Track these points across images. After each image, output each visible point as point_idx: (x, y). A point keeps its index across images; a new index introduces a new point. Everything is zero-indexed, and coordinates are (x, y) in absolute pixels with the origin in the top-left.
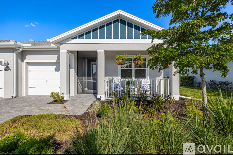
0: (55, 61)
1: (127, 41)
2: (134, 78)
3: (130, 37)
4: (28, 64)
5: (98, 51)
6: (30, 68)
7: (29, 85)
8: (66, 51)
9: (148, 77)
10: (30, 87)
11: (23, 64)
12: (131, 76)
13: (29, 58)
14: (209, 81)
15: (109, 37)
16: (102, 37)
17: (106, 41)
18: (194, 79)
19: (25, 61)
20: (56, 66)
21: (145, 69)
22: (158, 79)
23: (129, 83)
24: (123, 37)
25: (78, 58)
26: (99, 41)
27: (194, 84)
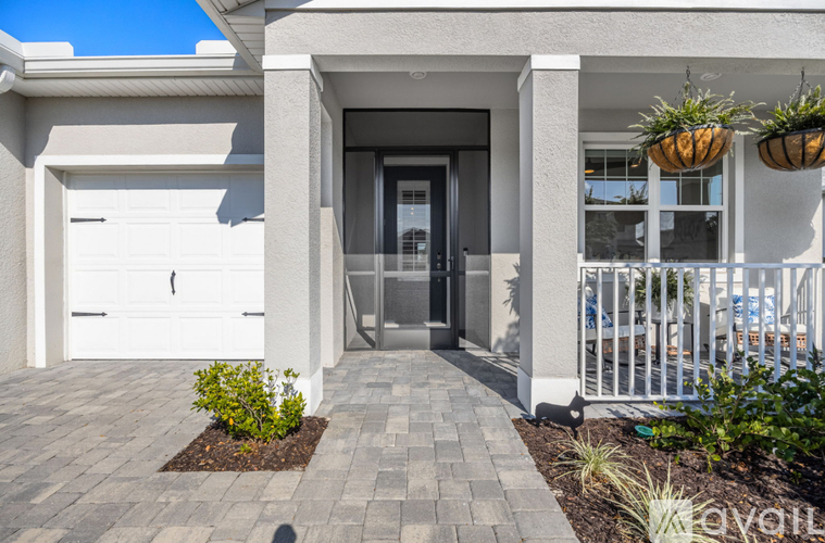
0: (219, 159)
4: (64, 175)
6: (77, 201)
7: (73, 302)
8: (305, 61)
9: (739, 257)
10: (74, 314)
11: (33, 175)
13: (68, 144)
19: (42, 161)
20: (223, 192)
23: (656, 292)
25: (346, 149)
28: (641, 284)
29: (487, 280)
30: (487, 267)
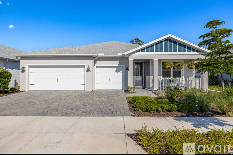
1: (173, 53)
2: (172, 77)
3: (175, 51)
5: (154, 60)
9: (183, 77)
12: (169, 76)
14: (231, 80)
15: (161, 51)
16: (157, 51)
17: (159, 53)
18: (218, 78)
19: (96, 65)
21: (181, 71)
22: (190, 78)
24: (170, 51)
26: (154, 53)
27: (218, 82)
28: (169, 80)
29: (149, 80)
30: (149, 78)
